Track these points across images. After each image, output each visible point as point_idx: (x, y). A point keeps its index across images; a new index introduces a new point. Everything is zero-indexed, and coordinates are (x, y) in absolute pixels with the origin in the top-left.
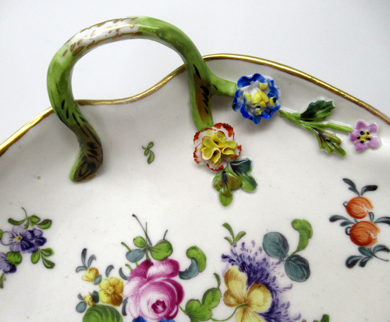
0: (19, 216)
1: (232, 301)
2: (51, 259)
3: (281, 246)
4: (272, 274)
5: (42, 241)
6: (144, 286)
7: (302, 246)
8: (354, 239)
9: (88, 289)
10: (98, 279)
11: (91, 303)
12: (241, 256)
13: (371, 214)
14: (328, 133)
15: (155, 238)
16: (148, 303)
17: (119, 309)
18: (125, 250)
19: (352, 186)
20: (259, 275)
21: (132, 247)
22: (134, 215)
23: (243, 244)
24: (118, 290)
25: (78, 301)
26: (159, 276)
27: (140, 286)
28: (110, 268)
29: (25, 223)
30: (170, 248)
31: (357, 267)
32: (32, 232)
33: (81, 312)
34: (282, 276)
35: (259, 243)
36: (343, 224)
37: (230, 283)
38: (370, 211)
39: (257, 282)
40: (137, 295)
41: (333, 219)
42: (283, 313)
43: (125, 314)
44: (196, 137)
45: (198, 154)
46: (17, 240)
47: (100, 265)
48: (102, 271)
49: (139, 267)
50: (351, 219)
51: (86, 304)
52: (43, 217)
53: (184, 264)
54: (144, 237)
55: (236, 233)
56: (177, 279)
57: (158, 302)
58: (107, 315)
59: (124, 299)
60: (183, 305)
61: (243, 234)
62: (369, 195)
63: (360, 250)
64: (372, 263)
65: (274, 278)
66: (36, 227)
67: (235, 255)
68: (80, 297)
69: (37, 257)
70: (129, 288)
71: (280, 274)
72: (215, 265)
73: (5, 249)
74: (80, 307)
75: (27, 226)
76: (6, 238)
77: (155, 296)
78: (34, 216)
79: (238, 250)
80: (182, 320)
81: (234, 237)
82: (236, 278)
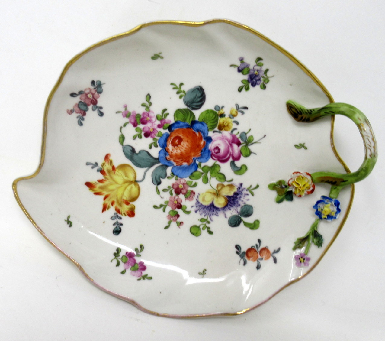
0: (269, 74)
1: (219, 188)
2: (244, 90)
3: (246, 213)
4: (232, 209)
5: (254, 85)
6: (227, 142)
7: (246, 224)
8: (250, 250)
9: (227, 111)
10: (231, 117)
11: (219, 114)
12: (242, 193)
13: (262, 259)
15: (252, 148)
16: (219, 144)
17: (216, 129)
18: (246, 131)
19: (276, 251)
20: (232, 202)
21: (248, 135)
22: (265, 136)
23: (248, 195)
24: (226, 128)
25: (220, 106)
26: (233, 150)
27: (227, 140)
28: (237, 123)
29: (265, 76)
30: (247, 156)
31: (236, 250)
32: (259, 80)
33: (215, 108)
34: (231, 213)
35: (248, 203)
36: (257, 245)
37: (228, 187)
38: (263, 259)
39: (228, 201)
40: (223, 138)
41: (259, 241)
42: (213, 213)
43: (214, 132)
44: (308, 174)
45: (298, 174)
46: (256, 72)
47: (239, 118)
48: (236, 119)
49: (237, 139)
50: (259, 250)
51: (219, 110)
52: (268, 86)
53: (238, 164)
54: (254, 141)
55: (253, 191)
56: (231, 159)
57: (219, 150)
58: (213, 122)
59: (221, 131)
60: (218, 163)
61: (253, 194)
62: (271, 259)
63: (244, 252)
64: (238, 257)
65: (230, 209)
66: (262, 82)
67: (242, 190)
68: (223, 107)
69: (245, 82)
70: (226, 134)
71: (232, 212)
72: (237, 180)
73: (251, 67)
74: (218, 108)
75: (263, 77)
76: (258, 68)
77: (222, 148)
78: (268, 81)
79: (245, 192)
80: (210, 162)
81: (251, 191)
82: (231, 190)
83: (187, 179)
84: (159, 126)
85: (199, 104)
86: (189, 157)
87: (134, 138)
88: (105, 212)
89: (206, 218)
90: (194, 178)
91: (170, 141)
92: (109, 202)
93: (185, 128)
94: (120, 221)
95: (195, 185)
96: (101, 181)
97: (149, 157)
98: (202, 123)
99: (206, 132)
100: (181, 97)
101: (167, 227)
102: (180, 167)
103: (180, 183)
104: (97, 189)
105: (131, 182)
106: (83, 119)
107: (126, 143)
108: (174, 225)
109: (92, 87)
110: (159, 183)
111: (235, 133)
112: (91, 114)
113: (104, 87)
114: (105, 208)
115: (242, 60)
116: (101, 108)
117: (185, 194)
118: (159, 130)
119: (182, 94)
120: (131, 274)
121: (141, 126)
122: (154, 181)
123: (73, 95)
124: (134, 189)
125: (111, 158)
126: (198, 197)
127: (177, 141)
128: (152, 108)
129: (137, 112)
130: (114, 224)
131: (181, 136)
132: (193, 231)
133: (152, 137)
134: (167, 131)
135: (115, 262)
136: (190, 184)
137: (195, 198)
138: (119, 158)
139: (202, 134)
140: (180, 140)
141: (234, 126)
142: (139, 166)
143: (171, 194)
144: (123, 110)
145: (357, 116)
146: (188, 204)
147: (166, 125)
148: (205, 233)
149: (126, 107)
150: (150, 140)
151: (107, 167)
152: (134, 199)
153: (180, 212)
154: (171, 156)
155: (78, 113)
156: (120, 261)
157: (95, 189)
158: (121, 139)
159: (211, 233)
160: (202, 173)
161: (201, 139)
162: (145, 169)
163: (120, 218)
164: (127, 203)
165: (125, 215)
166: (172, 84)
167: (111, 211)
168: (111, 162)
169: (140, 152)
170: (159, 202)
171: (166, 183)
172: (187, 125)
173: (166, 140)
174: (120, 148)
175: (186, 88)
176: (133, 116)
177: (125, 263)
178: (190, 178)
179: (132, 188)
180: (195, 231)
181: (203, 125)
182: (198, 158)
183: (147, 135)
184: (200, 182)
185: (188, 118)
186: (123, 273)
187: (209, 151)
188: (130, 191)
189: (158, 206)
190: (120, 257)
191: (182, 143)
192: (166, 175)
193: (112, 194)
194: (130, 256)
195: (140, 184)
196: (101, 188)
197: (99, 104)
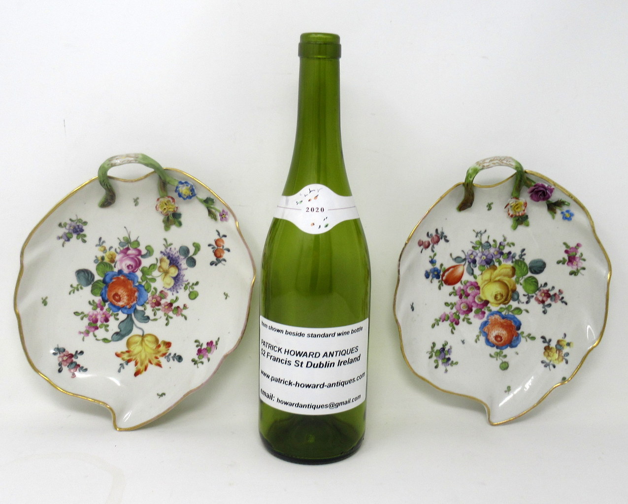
0: (74, 218)
1: (161, 270)
2: (85, 239)
3: (186, 252)
4: (180, 263)
5: (82, 230)
6: (125, 258)
7: (195, 253)
8: (215, 254)
9: (100, 254)
10: (105, 251)
11: (101, 261)
12: (168, 253)
13: (223, 246)
14: (213, 210)
15: (133, 239)
16: (126, 265)
17: (113, 265)
18: (119, 241)
19: (219, 234)
20: (174, 262)
21: (122, 240)
22: (125, 227)
23: (171, 248)
24: (113, 257)
25: (95, 259)
26: (132, 255)
27: (123, 257)
28: (111, 248)
29: (76, 221)
30: (139, 244)
31: (214, 266)
32: (78, 226)
33: (96, 263)
35: (178, 249)
36: (213, 248)
37: (162, 263)
39: (173, 265)
40: (121, 261)
41: (209, 245)
42: (181, 278)
43: (115, 267)
44: (158, 200)
45: (158, 207)
46: (72, 228)
47: (107, 245)
48: (107, 248)
49: (124, 249)
50: (216, 247)
51: (98, 260)
52: (84, 220)
53: (144, 252)
54: (128, 236)
55: (168, 244)
56: (140, 257)
57: (130, 265)
58: (107, 266)
59: (115, 261)
60: (140, 268)
61: (171, 244)
62: (224, 239)
63: (216, 259)
64: (220, 265)
65: (181, 264)
66: (80, 224)
67: (166, 252)
68: (96, 257)
69: (79, 237)
70: (118, 257)
71: (183, 263)
72: (157, 255)
73: (67, 231)
74: (96, 261)
75: (77, 223)
76: (68, 227)
77: (129, 262)
78: (80, 219)
79: (168, 250)
80: (139, 274)
81: (167, 245)
82: (165, 261)
83: (149, 294)
84: (102, 309)
85: (90, 275)
86: (131, 290)
87: (107, 331)
88: (162, 366)
89: (184, 285)
90: (150, 289)
91: (116, 303)
92: (155, 361)
93: (107, 289)
94: (172, 355)
95: (155, 289)
96: (136, 364)
97: (125, 322)
98: (106, 276)
99: (113, 273)
100: (81, 288)
101: (186, 318)
102: (138, 299)
103: (151, 301)
104: (142, 368)
105: (143, 340)
106: (82, 367)
107: (109, 338)
108: (185, 312)
109: (58, 355)
110: (148, 318)
111: (118, 251)
112: (80, 360)
113: (61, 346)
114: (159, 365)
115: (59, 238)
116: (77, 352)
117: (161, 298)
118: (105, 310)
119: (79, 287)
120: (212, 354)
121: (99, 324)
122: (145, 321)
123: (60, 371)
124: (149, 338)
125: (119, 352)
126: (166, 289)
127: (117, 298)
128: (86, 312)
129: (87, 325)
130: (174, 360)
131: (113, 293)
132: (193, 297)
133: (109, 317)
134: (107, 304)
135: (200, 365)
136: (153, 293)
137: (166, 291)
138: (121, 346)
139: (115, 277)
140: (116, 294)
141: (113, 250)
142: (130, 331)
143: (159, 310)
144: (82, 335)
145: (106, 166)
146: (170, 297)
147: (102, 303)
148: (196, 288)
149: (80, 333)
150: (112, 319)
151: (126, 356)
152: (157, 340)
153: (175, 305)
154: (128, 304)
155: (76, 370)
156: (200, 360)
157: (142, 370)
158: (106, 341)
159: (197, 283)
160: (147, 282)
161: (118, 278)
162: (134, 327)
163: (170, 354)
164: (159, 346)
165: (168, 350)
166: (70, 294)
167: (163, 360)
168: (123, 353)
169: (119, 328)
170: (163, 320)
171: (149, 312)
172: (105, 287)
173: (114, 306)
174: (112, 343)
175: (75, 283)
176: (89, 328)
177: (203, 357)
178: (148, 292)
179: (147, 340)
180: (193, 296)
181: (107, 275)
182: (134, 283)
183: (107, 320)
184: (153, 285)
185: (99, 285)
186: (209, 360)
187: (130, 273)
188: (149, 342)
189: (167, 322)
190: (198, 360)
191: (119, 293)
192: (142, 311)
193: (149, 357)
194: (200, 351)
195: (145, 334)
196: (142, 364)
197: (74, 353)
